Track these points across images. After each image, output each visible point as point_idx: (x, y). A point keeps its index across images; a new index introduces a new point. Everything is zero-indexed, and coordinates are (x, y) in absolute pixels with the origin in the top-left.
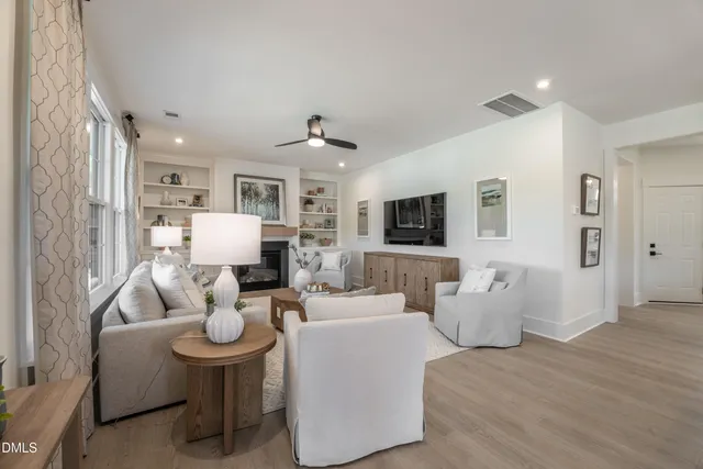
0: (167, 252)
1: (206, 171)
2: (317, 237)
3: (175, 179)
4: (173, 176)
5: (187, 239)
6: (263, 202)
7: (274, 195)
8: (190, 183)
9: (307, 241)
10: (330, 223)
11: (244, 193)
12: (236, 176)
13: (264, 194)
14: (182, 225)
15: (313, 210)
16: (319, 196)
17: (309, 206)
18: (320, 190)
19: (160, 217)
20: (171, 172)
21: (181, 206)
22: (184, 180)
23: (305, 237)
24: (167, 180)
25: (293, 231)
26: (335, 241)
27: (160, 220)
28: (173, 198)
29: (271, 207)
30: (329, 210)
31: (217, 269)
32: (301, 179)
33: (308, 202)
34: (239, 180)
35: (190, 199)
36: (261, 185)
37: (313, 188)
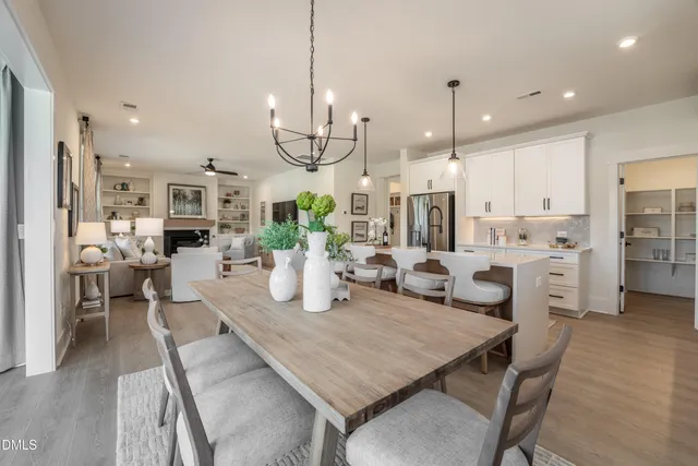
0: (121, 235)
1: (147, 181)
2: (234, 227)
3: (124, 187)
4: (123, 185)
5: (133, 228)
6: (190, 202)
7: (198, 198)
8: (136, 190)
9: (226, 230)
10: (244, 217)
11: (175, 197)
12: (169, 185)
13: (190, 197)
14: (130, 219)
15: (231, 207)
16: (235, 197)
17: (228, 205)
18: (237, 193)
19: (114, 213)
20: (121, 182)
21: (129, 205)
22: (131, 187)
23: (223, 227)
24: (119, 187)
25: (212, 223)
26: (248, 231)
27: (113, 215)
28: (123, 200)
29: (195, 206)
30: (243, 207)
31: (146, 237)
32: (219, 185)
33: (227, 201)
34: (172, 187)
35: (136, 200)
36: (188, 191)
37: (231, 191)
